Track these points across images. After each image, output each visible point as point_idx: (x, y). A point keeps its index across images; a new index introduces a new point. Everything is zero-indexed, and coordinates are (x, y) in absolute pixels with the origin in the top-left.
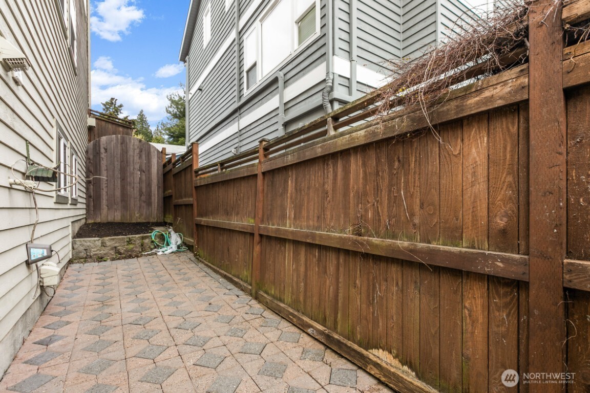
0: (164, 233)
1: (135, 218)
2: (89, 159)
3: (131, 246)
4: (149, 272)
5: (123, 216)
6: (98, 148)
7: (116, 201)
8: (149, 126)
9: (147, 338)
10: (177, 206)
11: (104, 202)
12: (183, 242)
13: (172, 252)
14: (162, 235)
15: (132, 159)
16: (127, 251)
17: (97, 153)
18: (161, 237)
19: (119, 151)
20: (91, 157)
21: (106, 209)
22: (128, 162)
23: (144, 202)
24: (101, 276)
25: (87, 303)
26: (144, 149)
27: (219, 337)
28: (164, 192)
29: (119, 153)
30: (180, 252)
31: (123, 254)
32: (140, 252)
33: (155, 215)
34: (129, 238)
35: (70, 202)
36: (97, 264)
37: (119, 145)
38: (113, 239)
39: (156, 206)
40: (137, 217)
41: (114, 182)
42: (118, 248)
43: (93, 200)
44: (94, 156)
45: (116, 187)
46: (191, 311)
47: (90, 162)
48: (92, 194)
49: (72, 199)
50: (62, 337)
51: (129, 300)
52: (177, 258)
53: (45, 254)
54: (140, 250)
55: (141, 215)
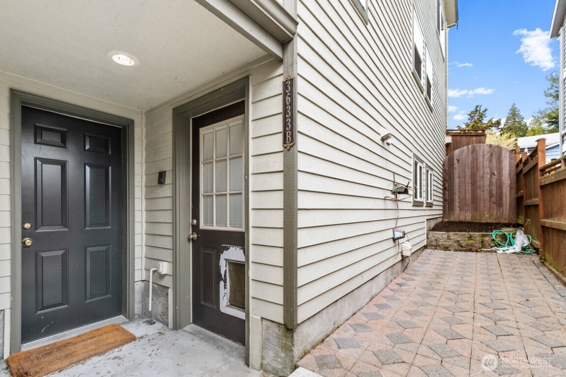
0: (506, 233)
1: (485, 218)
2: (445, 170)
3: (471, 242)
4: (482, 264)
5: (473, 216)
6: (452, 161)
7: (467, 203)
8: (523, 118)
9: (456, 302)
10: (528, 207)
11: (457, 204)
12: (531, 244)
13: (514, 253)
14: (505, 235)
15: (481, 165)
16: (468, 245)
17: (451, 165)
18: (504, 237)
19: (470, 160)
20: (447, 168)
21: (459, 210)
22: (478, 167)
23: (494, 203)
24: (443, 260)
25: (428, 273)
26: (494, 152)
27: (517, 322)
28: (517, 193)
29: (470, 161)
30: (524, 254)
31: (465, 247)
32: (480, 248)
33: (507, 216)
34: (470, 235)
35: (425, 205)
36: (443, 251)
37: (470, 154)
38: (456, 234)
39: (508, 207)
40: (486, 218)
41: (465, 186)
42: (461, 242)
43: (448, 203)
44: (449, 168)
45: (467, 191)
46: (502, 298)
47: (446, 173)
48: (447, 198)
49: (427, 203)
50: (408, 285)
51: (455, 279)
52: (518, 259)
53: (401, 236)
54: (480, 246)
55: (491, 216)
